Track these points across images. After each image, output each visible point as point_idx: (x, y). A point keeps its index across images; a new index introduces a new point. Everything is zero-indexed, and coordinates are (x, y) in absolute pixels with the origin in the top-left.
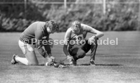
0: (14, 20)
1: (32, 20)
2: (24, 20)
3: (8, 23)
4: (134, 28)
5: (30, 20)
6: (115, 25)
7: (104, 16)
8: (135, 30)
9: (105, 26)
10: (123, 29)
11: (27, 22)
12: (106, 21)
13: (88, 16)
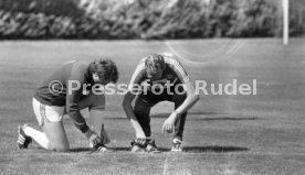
0: (20, 15)
1: (57, 16)
2: (41, 15)
3: (8, 20)
4: (269, 32)
5: (52, 17)
6: (230, 26)
7: (206, 6)
8: (272, 36)
9: (209, 27)
10: (245, 34)
11: (47, 19)
12: (211, 17)
13: (172, 8)
